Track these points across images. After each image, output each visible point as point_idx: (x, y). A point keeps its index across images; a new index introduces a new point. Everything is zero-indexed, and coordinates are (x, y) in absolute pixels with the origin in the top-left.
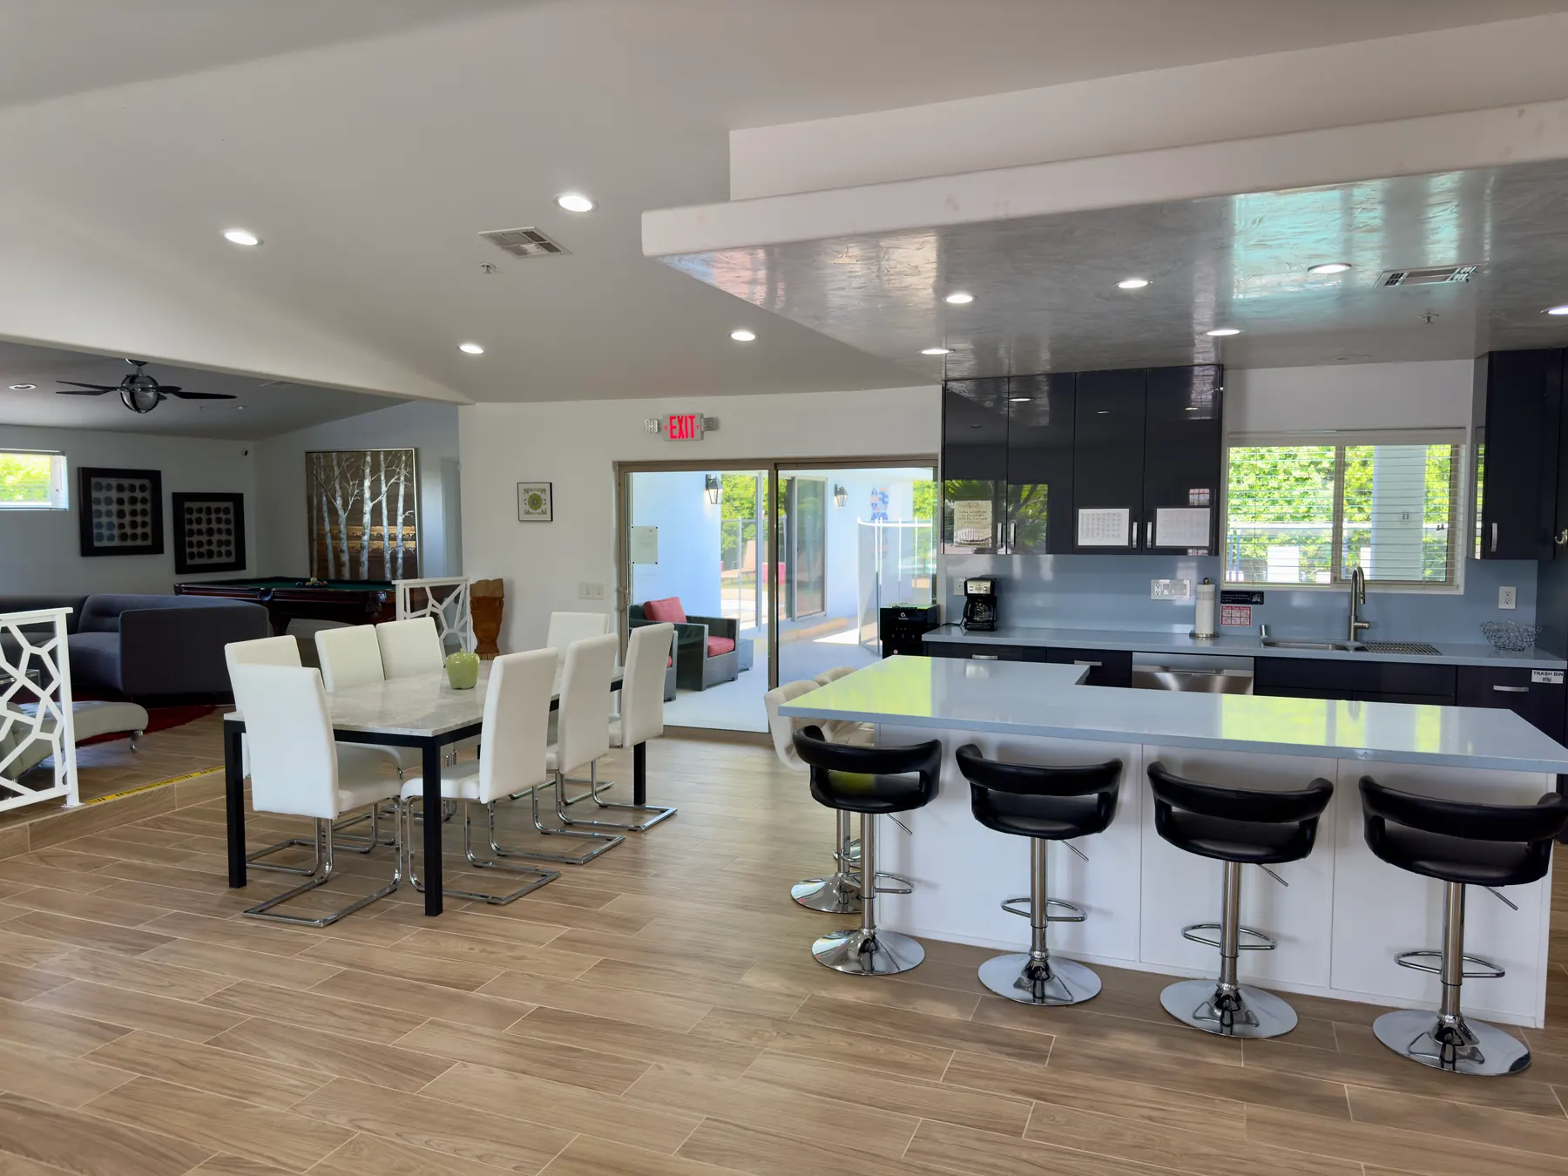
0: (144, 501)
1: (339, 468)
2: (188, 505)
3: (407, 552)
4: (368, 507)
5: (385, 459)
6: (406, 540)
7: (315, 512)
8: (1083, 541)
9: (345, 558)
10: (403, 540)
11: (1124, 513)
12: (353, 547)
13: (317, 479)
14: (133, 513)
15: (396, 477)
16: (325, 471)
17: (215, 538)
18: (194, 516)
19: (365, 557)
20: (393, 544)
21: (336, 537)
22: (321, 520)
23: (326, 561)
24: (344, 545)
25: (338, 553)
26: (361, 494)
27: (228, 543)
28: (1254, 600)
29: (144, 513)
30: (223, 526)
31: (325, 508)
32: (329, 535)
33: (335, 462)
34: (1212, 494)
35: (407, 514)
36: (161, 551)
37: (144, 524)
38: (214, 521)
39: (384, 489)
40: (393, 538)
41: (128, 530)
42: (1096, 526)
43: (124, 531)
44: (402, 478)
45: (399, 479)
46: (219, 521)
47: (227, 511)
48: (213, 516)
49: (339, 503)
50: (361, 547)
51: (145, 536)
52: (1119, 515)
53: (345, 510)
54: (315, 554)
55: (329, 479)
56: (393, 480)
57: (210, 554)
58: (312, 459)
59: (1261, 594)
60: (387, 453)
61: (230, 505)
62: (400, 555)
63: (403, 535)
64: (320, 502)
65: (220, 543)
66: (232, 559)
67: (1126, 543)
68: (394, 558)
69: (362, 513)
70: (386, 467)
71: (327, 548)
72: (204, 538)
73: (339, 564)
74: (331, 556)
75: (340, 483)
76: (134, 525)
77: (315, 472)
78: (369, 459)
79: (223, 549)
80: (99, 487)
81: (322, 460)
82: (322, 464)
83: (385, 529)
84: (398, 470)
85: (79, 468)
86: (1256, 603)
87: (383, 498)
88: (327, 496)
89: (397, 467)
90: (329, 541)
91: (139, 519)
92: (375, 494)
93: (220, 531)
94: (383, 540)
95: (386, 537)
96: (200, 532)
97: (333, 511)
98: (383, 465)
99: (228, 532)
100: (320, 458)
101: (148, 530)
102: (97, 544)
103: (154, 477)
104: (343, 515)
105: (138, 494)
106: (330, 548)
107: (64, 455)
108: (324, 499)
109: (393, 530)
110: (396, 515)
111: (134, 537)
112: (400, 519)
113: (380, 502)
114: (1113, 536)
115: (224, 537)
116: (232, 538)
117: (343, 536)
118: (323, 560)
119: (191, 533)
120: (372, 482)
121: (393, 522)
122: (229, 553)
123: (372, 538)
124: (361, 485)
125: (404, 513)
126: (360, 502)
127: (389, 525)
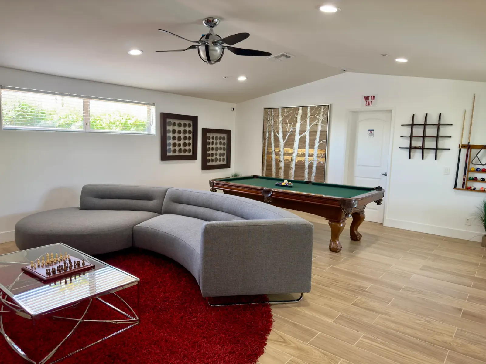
0: (190, 132)
1: (282, 117)
2: (208, 135)
3: (319, 163)
4: (297, 138)
5: (311, 111)
6: (319, 157)
7: (267, 140)
9: (282, 165)
10: (317, 157)
12: (287, 159)
13: (269, 123)
14: (185, 138)
15: (317, 121)
16: (274, 119)
17: (219, 152)
18: (211, 141)
19: (293, 165)
20: (311, 159)
21: (277, 154)
22: (270, 144)
23: (271, 166)
24: (282, 158)
25: (278, 162)
26: (294, 132)
27: (223, 154)
29: (189, 138)
30: (222, 146)
31: (272, 138)
32: (274, 152)
33: (280, 113)
35: (321, 142)
36: (196, 159)
37: (189, 144)
38: (218, 144)
39: (308, 127)
40: (311, 155)
41: (182, 147)
43: (180, 148)
44: (320, 122)
45: (318, 122)
46: (220, 143)
47: (224, 139)
48: (218, 141)
49: (280, 136)
50: (291, 159)
51: (190, 150)
53: (284, 140)
54: (265, 162)
55: (276, 123)
56: (314, 123)
57: (216, 160)
58: (267, 112)
60: (312, 107)
61: (225, 135)
62: (315, 165)
63: (318, 154)
64: (270, 135)
65: (221, 155)
66: (225, 163)
68: (310, 167)
69: (293, 141)
70: (311, 115)
71: (272, 159)
72: (214, 152)
73: (278, 168)
74: (274, 163)
75: (282, 125)
76: (185, 144)
77: (268, 119)
78: (300, 111)
79: (222, 158)
80: (170, 124)
81: (273, 113)
82: (273, 115)
83: (307, 151)
84: (318, 117)
85: (161, 113)
87: (307, 134)
88: (274, 132)
89: (317, 115)
90: (273, 156)
91: (187, 141)
92: (302, 131)
93: (221, 149)
94: (305, 156)
95: (307, 155)
96: (213, 149)
97: (277, 140)
98: (309, 115)
99: (224, 149)
100: (272, 112)
101: (191, 147)
102: (168, 154)
103: (194, 119)
104: (282, 143)
105: (187, 129)
106: (274, 159)
107: (154, 105)
108: (272, 133)
109: (311, 151)
110: (314, 143)
111: (185, 151)
112: (317, 145)
113: (305, 136)
115: (222, 152)
116: (225, 152)
117: (282, 154)
118: (269, 165)
119: (209, 149)
120: (301, 124)
121: (312, 146)
122: (224, 159)
123: (298, 155)
124: (295, 125)
125: (320, 141)
126: (293, 135)
127: (309, 148)
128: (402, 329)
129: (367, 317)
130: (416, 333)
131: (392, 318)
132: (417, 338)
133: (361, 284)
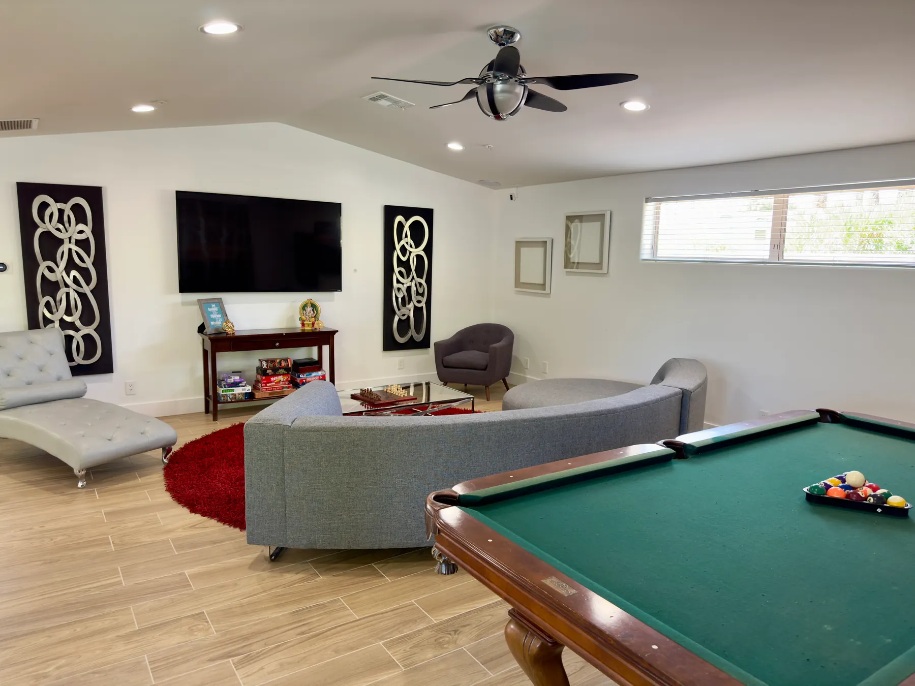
128: (79, 629)
129: (150, 610)
130: (49, 637)
131: (112, 635)
132: (44, 630)
133: (262, 668)
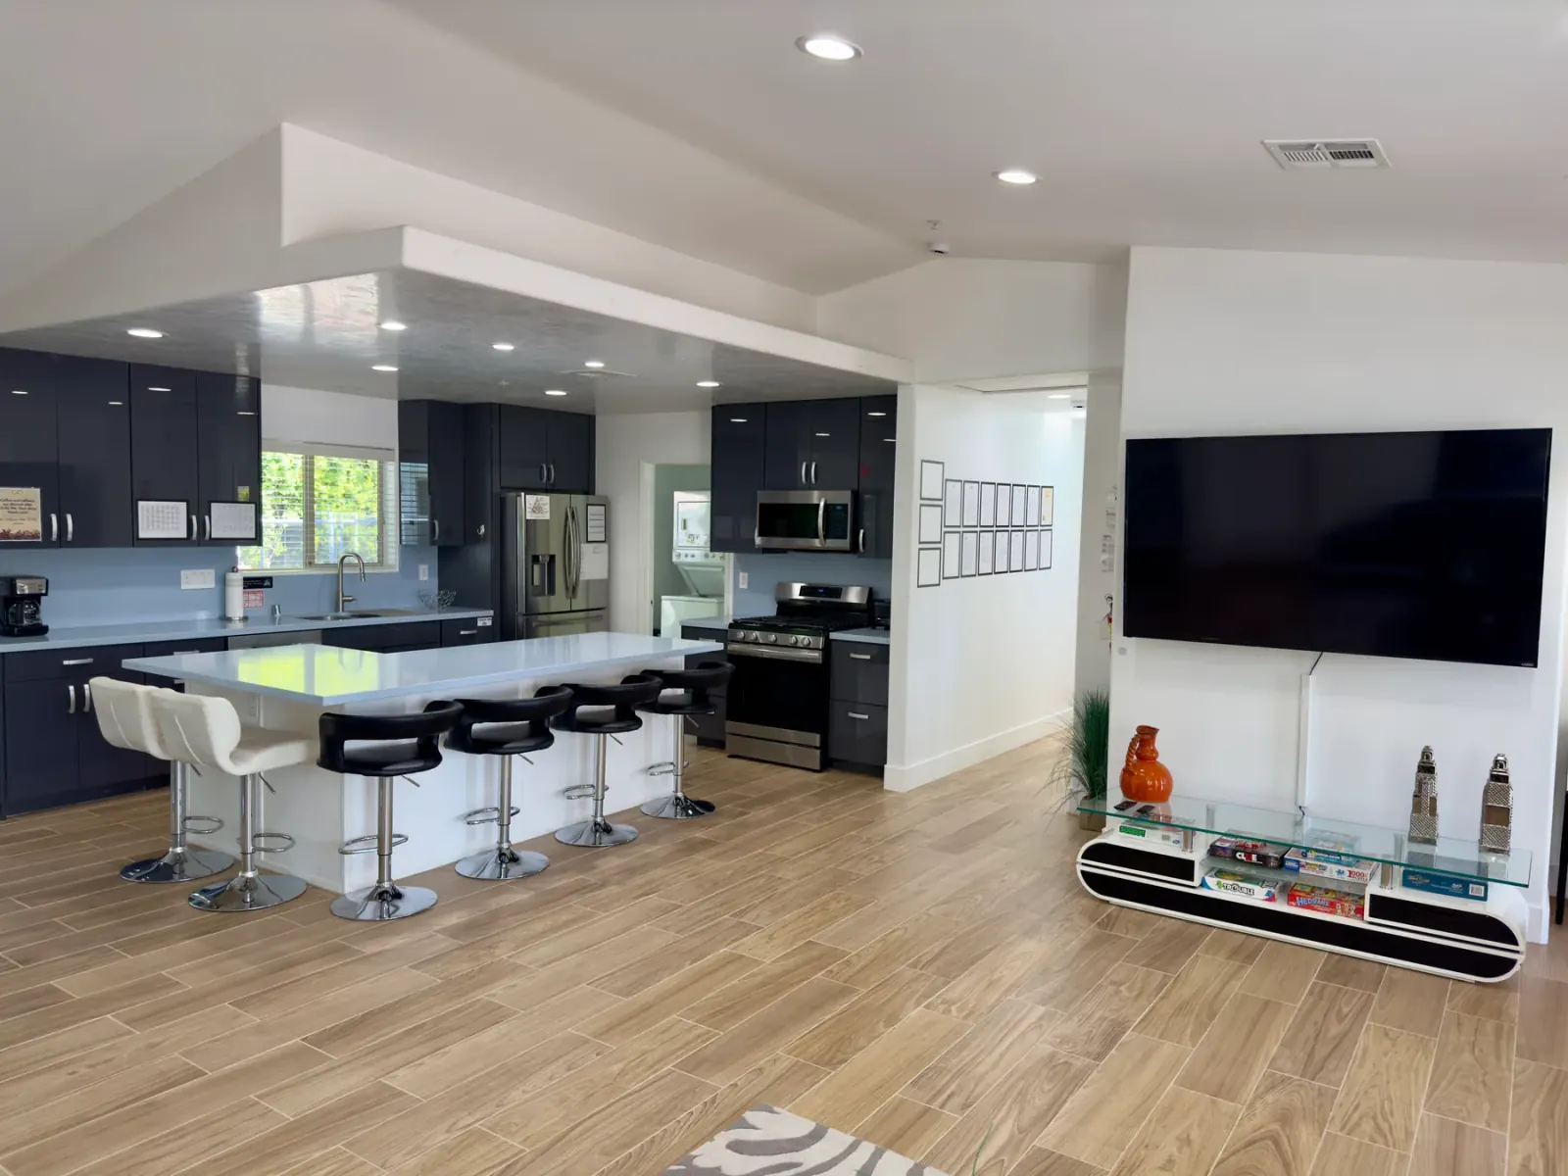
8: (142, 534)
11: (183, 506)
28: (266, 584)
34: (251, 492)
42: (155, 519)
52: (177, 509)
59: (270, 579)
67: (183, 534)
86: (267, 587)
114: (173, 528)
